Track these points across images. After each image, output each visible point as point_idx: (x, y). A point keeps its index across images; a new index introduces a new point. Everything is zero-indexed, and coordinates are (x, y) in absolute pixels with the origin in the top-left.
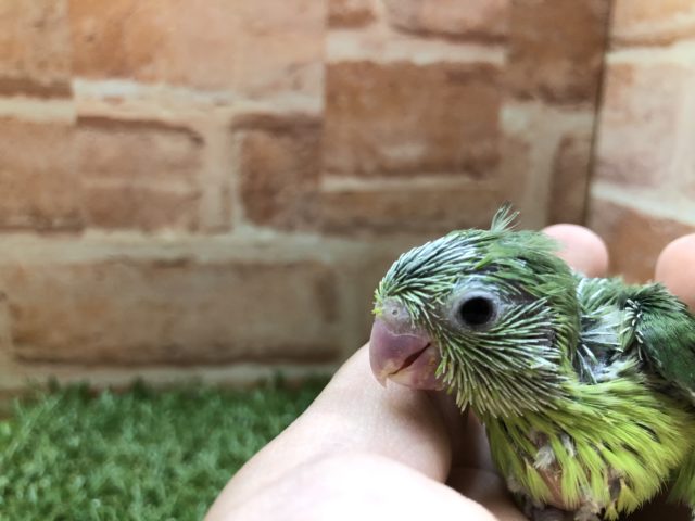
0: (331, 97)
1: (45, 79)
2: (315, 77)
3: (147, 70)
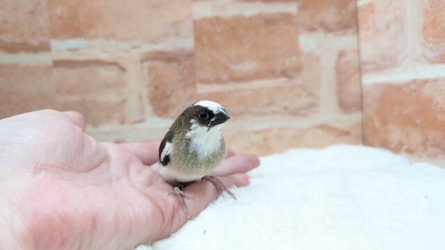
0: (198, 39)
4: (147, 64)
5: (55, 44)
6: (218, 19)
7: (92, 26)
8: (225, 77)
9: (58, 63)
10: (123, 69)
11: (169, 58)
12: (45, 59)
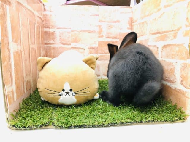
0: (99, 45)
1: (68, 43)
2: (97, 43)
3: (79, 42)
4: (89, 49)
5: (72, 44)
6: (103, 41)
7: (79, 41)
8: (103, 53)
9: (72, 48)
10: (84, 50)
11: (93, 48)
12: (70, 46)
